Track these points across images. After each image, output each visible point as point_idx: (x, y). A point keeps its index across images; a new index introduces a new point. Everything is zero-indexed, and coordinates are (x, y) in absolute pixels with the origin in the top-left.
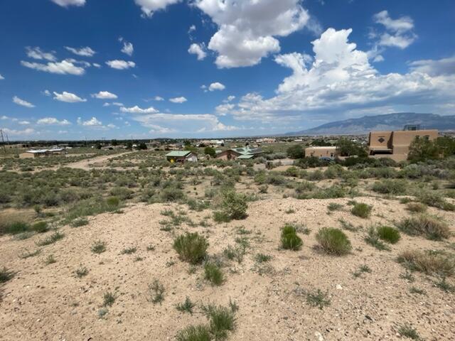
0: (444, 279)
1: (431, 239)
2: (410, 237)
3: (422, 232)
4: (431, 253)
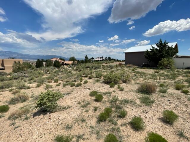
0: (26, 115)
1: (23, 102)
2: (14, 105)
3: (19, 101)
4: (21, 108)
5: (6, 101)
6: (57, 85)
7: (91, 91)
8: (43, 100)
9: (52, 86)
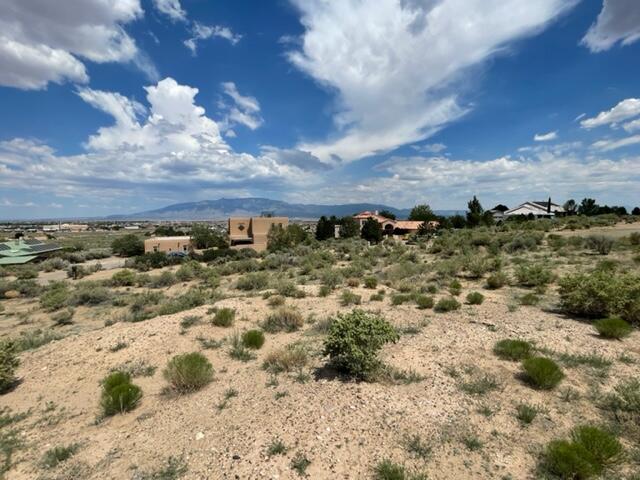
0: (301, 370)
1: (290, 331)
2: (273, 336)
3: (282, 326)
4: (290, 347)
5: (258, 321)
6: (374, 298)
7: (500, 337)
8: (343, 336)
9: (360, 297)
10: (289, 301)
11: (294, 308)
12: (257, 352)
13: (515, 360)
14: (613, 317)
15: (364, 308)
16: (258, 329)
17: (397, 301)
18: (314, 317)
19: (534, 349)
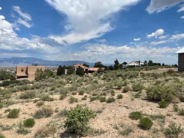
0: (53, 135)
1: (47, 117)
2: (39, 120)
3: (43, 115)
4: (48, 125)
5: (31, 114)
6: (83, 99)
7: (131, 111)
9: (77, 99)
10: (46, 103)
11: (49, 106)
12: (31, 129)
13: (136, 119)
14: (163, 100)
15: (79, 103)
16: (31, 117)
17: (92, 100)
18: (58, 109)
19: (142, 114)
